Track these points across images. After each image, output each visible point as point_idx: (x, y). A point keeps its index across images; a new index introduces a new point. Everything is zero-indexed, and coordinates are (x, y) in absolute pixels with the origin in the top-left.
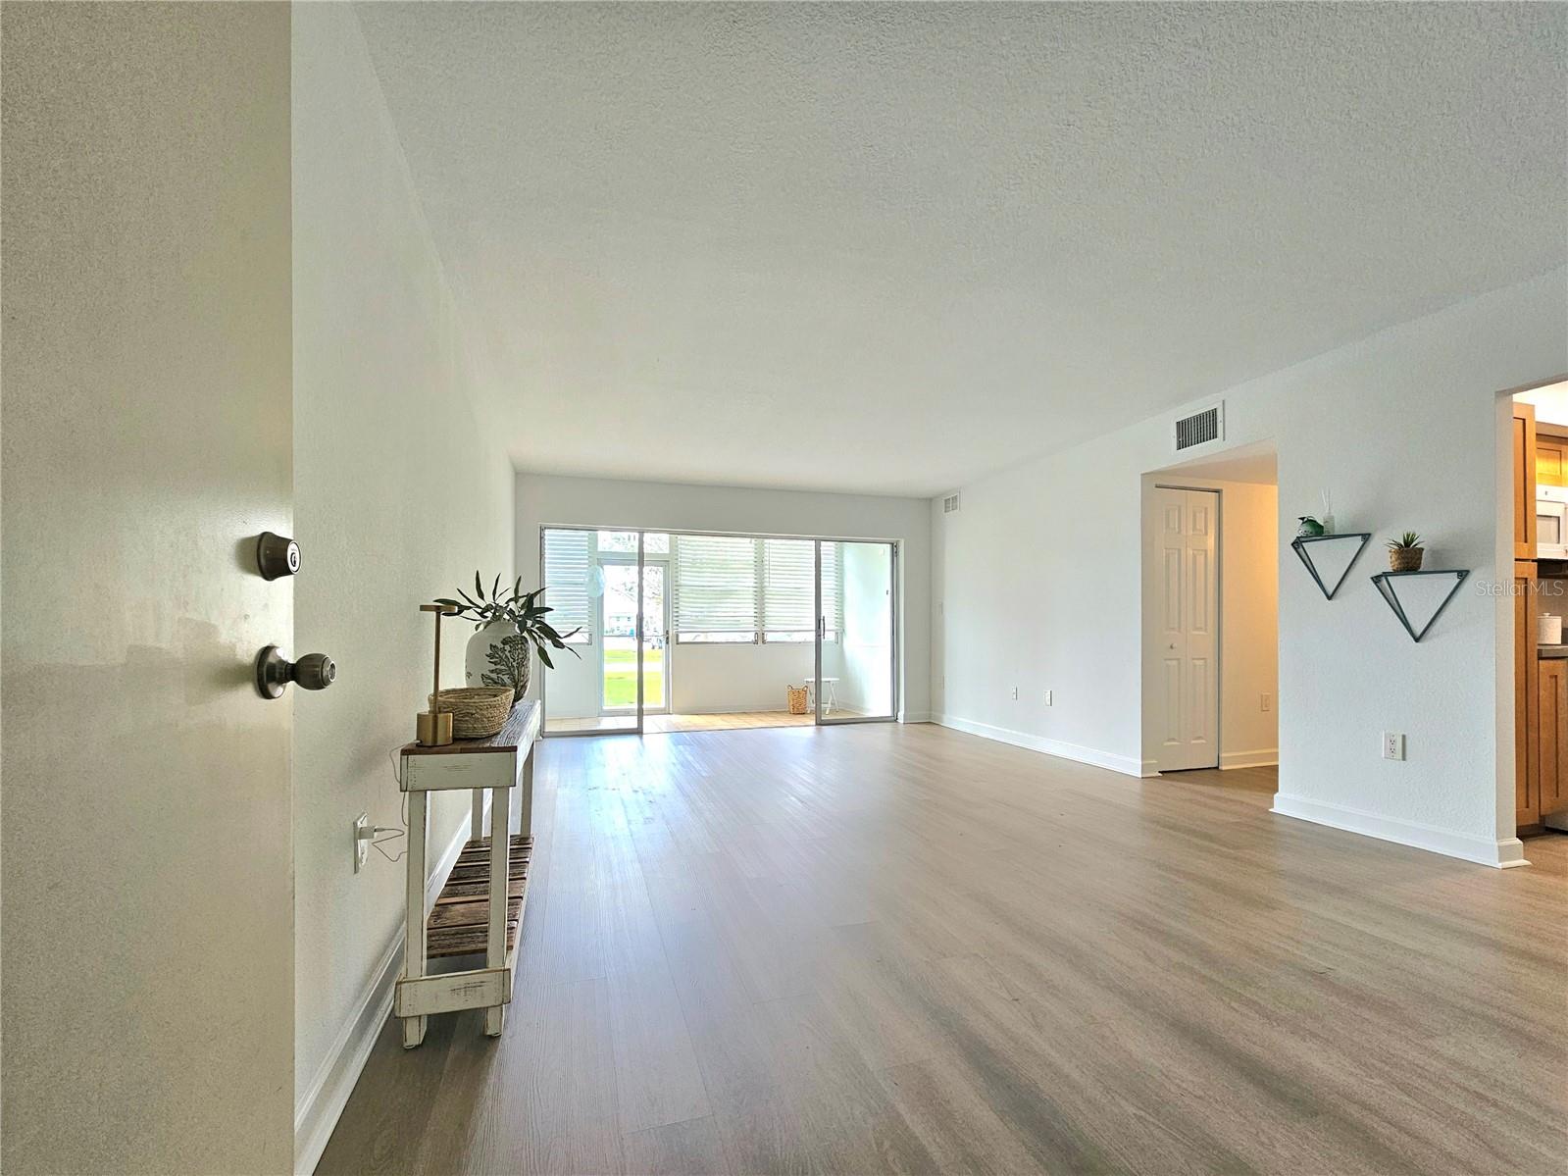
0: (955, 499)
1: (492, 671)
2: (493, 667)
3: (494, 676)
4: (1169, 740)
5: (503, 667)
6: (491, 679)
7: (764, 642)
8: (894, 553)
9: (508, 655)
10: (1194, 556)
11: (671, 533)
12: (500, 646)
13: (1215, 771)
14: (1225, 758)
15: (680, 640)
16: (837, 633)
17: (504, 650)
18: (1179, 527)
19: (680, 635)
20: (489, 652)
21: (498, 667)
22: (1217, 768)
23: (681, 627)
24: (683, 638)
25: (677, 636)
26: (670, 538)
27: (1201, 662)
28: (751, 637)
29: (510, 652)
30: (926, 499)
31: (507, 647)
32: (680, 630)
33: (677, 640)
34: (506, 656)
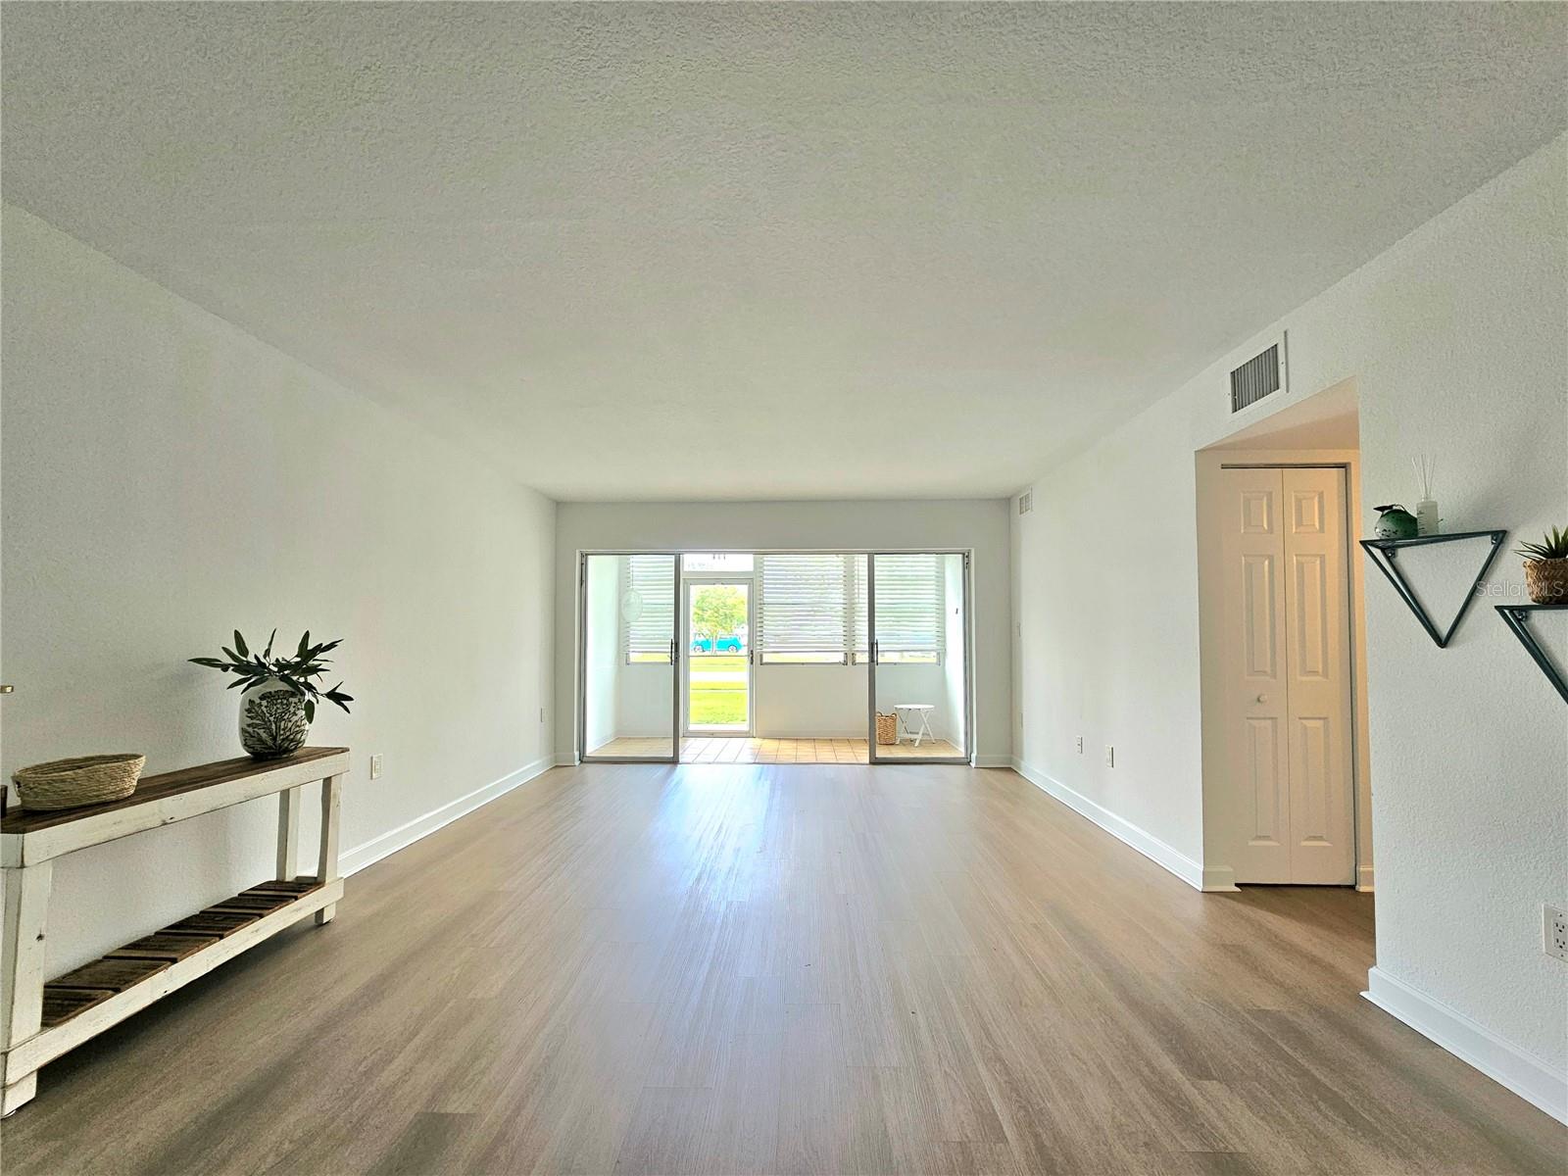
0: (1027, 497)
1: (249, 725)
2: (250, 721)
3: (250, 730)
4: (1259, 838)
5: (258, 722)
6: (248, 733)
7: (854, 663)
8: (966, 566)
9: (265, 709)
10: (1301, 567)
11: (756, 553)
12: (258, 701)
13: (1351, 891)
14: (1364, 872)
15: (764, 661)
16: (938, 654)
17: (260, 705)
18: (1270, 523)
19: (764, 656)
20: (248, 707)
21: (254, 721)
22: (1352, 887)
23: (766, 647)
24: (767, 658)
25: (761, 656)
26: (755, 559)
27: (1320, 723)
28: (839, 657)
29: (266, 707)
30: (1005, 499)
31: (264, 703)
32: (764, 650)
33: (761, 659)
34: (263, 712)
